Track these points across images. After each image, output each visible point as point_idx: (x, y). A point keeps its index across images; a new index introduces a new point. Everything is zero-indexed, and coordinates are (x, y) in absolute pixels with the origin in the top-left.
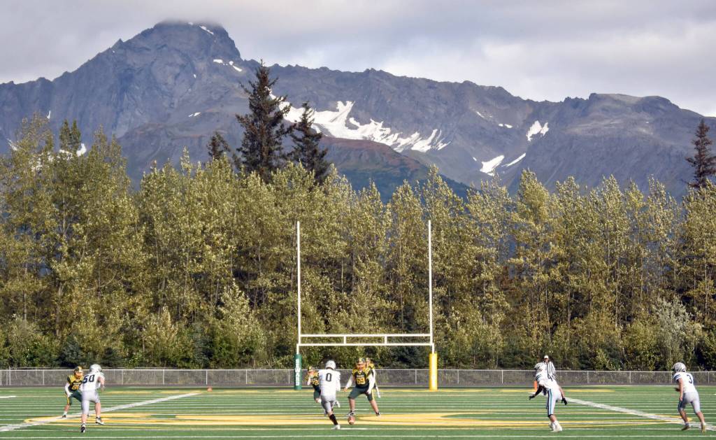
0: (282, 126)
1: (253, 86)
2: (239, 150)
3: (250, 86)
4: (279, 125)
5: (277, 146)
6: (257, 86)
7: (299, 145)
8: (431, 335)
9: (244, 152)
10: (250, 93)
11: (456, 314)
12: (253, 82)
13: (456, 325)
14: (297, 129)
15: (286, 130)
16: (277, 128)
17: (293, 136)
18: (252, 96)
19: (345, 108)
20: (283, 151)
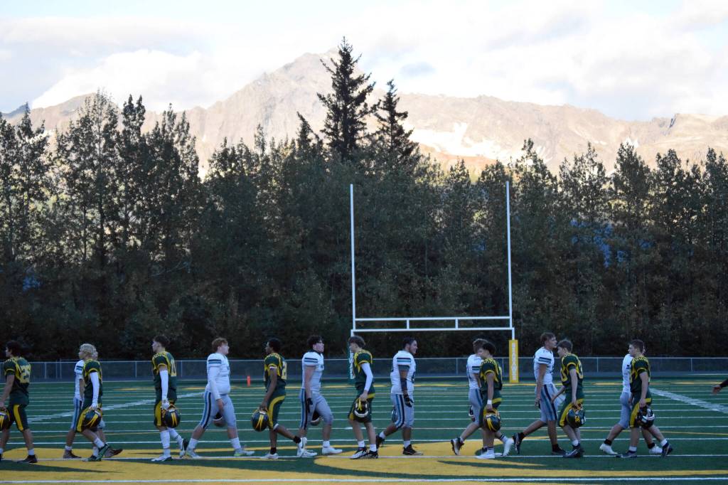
0: (366, 105)
1: (336, 65)
2: (322, 131)
3: (333, 65)
4: (362, 104)
5: (361, 126)
6: (339, 64)
7: (384, 125)
8: (510, 317)
9: (327, 133)
10: (332, 72)
11: (549, 298)
12: (336, 61)
13: (549, 309)
14: (381, 108)
15: (370, 109)
16: (361, 107)
17: (377, 115)
18: (334, 74)
19: (460, 129)
20: (367, 131)
